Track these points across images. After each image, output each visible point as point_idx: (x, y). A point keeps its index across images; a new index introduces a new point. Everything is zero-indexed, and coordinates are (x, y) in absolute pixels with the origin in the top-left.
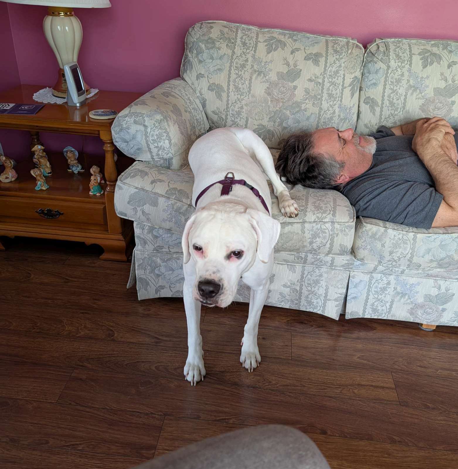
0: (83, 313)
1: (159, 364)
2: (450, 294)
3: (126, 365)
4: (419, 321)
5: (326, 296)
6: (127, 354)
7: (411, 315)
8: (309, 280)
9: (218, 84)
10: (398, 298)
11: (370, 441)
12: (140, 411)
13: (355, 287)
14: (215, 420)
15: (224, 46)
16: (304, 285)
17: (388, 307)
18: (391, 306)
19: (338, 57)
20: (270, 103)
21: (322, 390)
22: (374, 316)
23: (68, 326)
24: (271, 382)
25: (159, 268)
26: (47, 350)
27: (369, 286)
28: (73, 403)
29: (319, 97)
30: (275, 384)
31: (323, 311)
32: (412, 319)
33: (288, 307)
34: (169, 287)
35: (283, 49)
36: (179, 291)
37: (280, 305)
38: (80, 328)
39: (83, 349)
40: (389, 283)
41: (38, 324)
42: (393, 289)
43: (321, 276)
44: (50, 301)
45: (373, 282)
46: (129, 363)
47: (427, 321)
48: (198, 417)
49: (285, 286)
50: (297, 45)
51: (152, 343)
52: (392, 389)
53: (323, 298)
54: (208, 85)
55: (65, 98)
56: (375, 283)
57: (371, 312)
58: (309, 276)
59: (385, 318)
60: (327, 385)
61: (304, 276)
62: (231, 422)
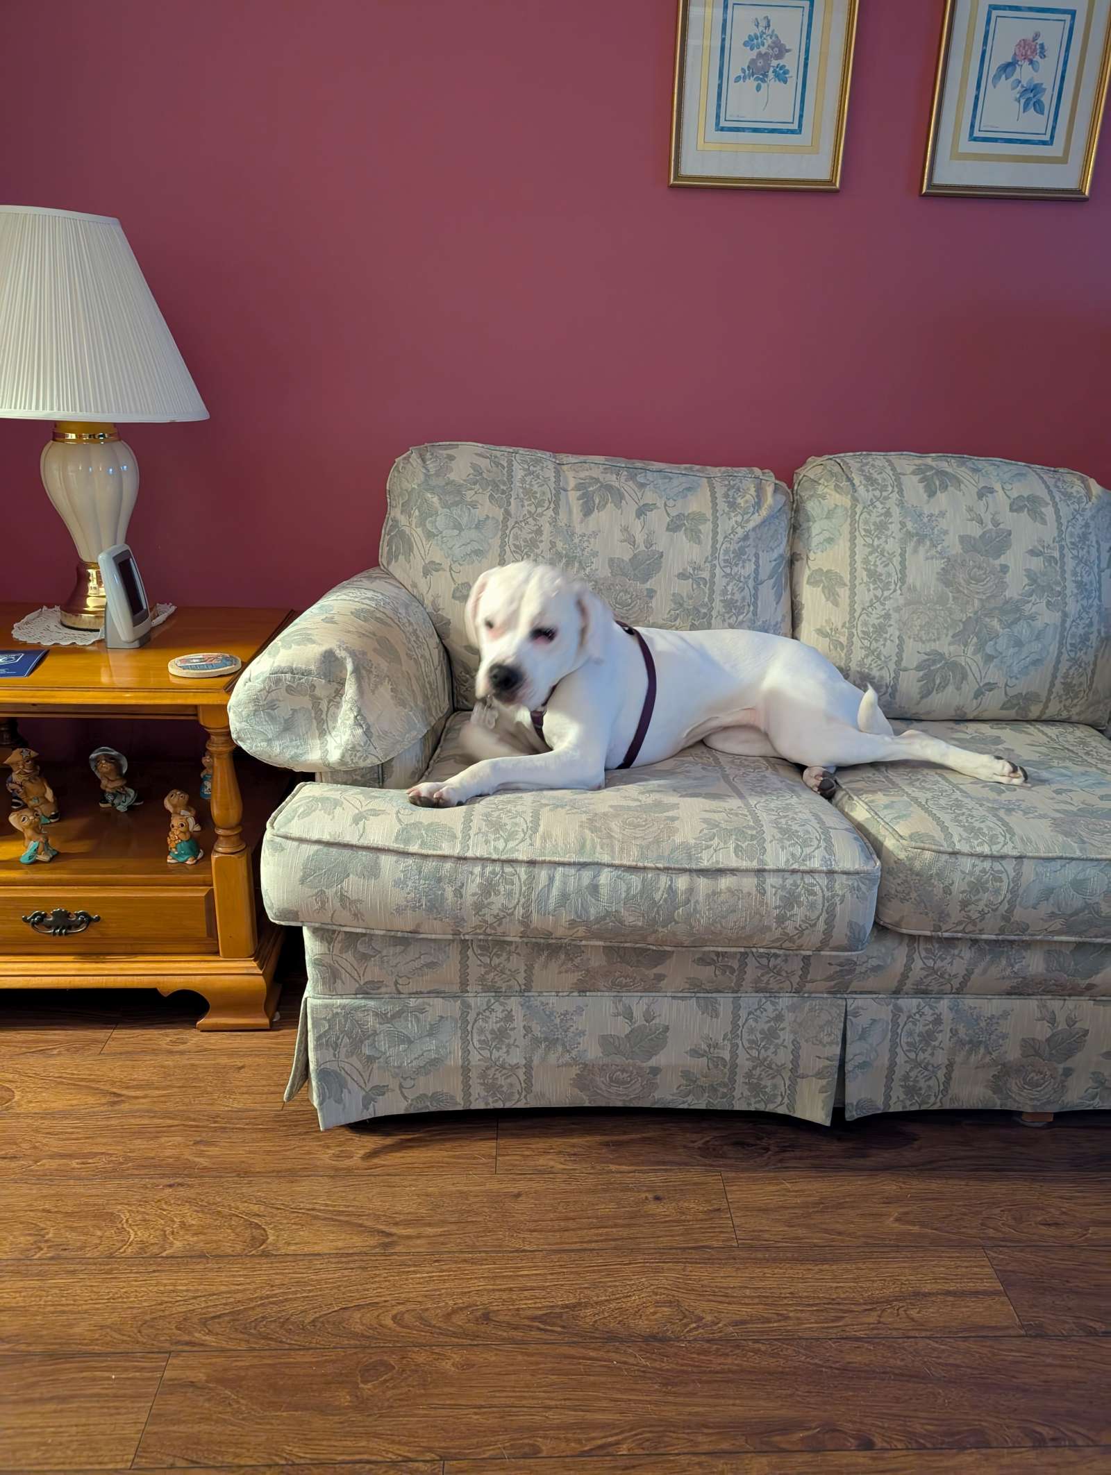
0: (170, 1186)
1: (401, 1308)
2: (1078, 1033)
3: (313, 1323)
4: (1016, 1105)
5: (794, 1070)
6: (310, 1291)
7: (994, 1093)
8: (751, 1031)
10: (963, 1053)
12: (374, 1458)
14: (582, 1454)
15: (484, 499)
16: (740, 1045)
17: (942, 1079)
18: (948, 1077)
19: (739, 518)
21: (833, 1321)
22: (910, 1105)
23: (135, 1228)
24: (701, 1319)
25: (371, 1038)
26: (84, 1307)
27: (895, 1034)
28: (180, 1463)
30: (713, 1322)
31: (791, 1106)
32: (999, 1102)
33: (703, 1107)
34: (398, 1089)
35: (618, 506)
36: (425, 1095)
37: (684, 1103)
38: (168, 1230)
39: (187, 1291)
40: (938, 1021)
41: (48, 1233)
42: (949, 1035)
43: (779, 1018)
44: (74, 1163)
45: (901, 1021)
46: (320, 1317)
47: (1035, 1102)
48: (535, 1452)
49: (695, 1053)
51: (375, 1247)
52: (996, 1293)
53: (787, 1074)
54: (453, 586)
55: (98, 631)
56: (905, 1024)
57: (902, 1097)
58: (751, 1022)
59: (935, 1107)
60: (841, 1307)
61: (740, 1023)
62: (625, 1453)
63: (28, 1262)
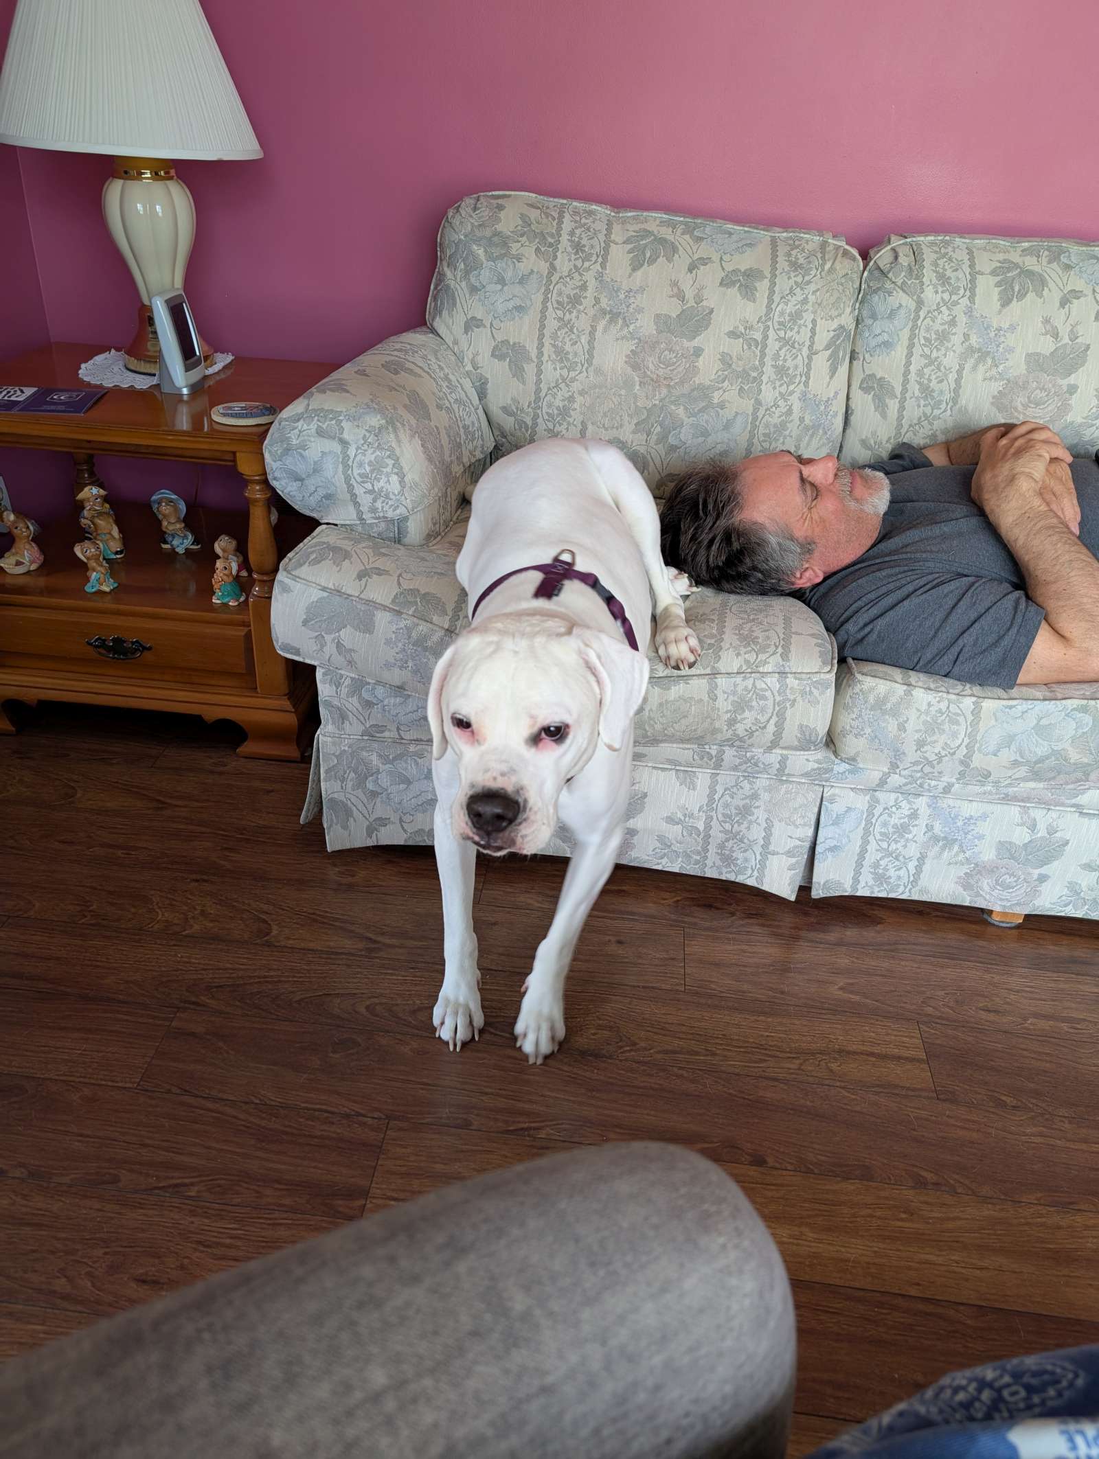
0: (197, 881)
1: (376, 1000)
2: (1057, 842)
3: (299, 1002)
4: (986, 903)
5: (766, 846)
6: (301, 977)
7: (965, 890)
8: (727, 805)
9: (514, 344)
10: (937, 849)
11: (865, 1182)
12: (331, 1109)
13: (836, 823)
14: (508, 1132)
15: (529, 251)
16: (715, 818)
17: (912, 871)
18: (919, 869)
19: (799, 279)
20: (638, 387)
21: (756, 1062)
22: (879, 892)
23: (163, 910)
24: (635, 1044)
25: (375, 776)
26: (115, 965)
27: (869, 823)
28: (174, 1090)
29: (755, 374)
30: (646, 1048)
31: (760, 879)
32: (969, 899)
33: (676, 870)
34: (398, 822)
35: (669, 260)
36: (422, 830)
37: (658, 864)
38: (190, 914)
39: (199, 964)
40: (914, 815)
41: (92, 905)
42: (924, 829)
43: (755, 796)
44: (119, 853)
45: (877, 812)
46: (306, 998)
47: (1004, 903)
48: (466, 1125)
49: (670, 820)
50: (703, 250)
51: (361, 950)
52: (918, 1060)
53: (758, 849)
54: (493, 344)
55: (154, 375)
56: (881, 815)
57: (871, 882)
58: (727, 798)
59: (904, 897)
60: (767, 1052)
61: (716, 797)
62: (543, 1136)
63: (74, 925)
